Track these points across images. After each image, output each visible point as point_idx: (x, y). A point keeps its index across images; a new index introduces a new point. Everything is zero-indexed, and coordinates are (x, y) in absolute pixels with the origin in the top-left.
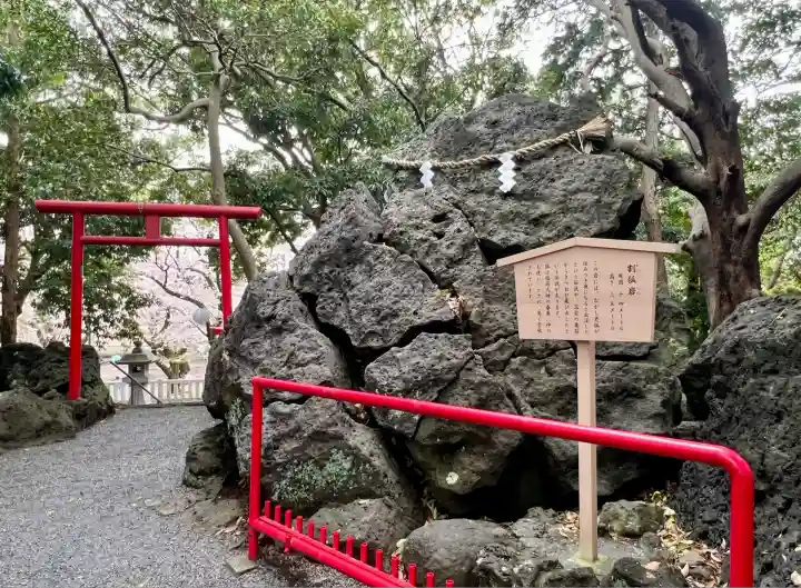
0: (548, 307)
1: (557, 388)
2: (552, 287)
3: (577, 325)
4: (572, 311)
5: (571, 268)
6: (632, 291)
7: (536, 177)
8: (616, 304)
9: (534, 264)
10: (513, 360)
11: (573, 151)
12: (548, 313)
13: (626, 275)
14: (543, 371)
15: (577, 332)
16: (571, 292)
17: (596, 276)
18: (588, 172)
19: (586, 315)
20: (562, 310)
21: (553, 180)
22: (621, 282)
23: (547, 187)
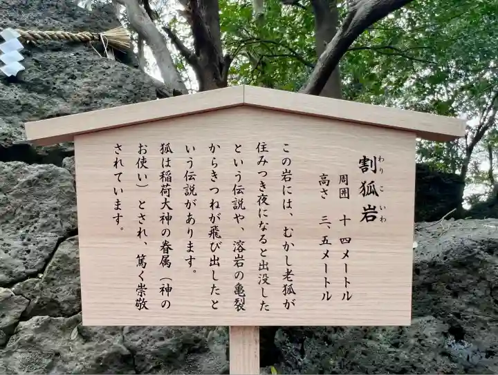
0: (166, 247)
1: (99, 360)
2: (178, 198)
3: (239, 289)
4: (227, 254)
5: (225, 156)
6: (369, 214)
7: (52, 68)
8: (335, 241)
9: (130, 142)
10: (22, 324)
11: (95, 54)
12: (165, 262)
13: (357, 178)
14: (74, 334)
15: (240, 307)
16: (227, 212)
17: (286, 176)
18: (115, 78)
19: (263, 266)
20: (203, 253)
21: (73, 77)
22: (345, 193)
23: (65, 83)
